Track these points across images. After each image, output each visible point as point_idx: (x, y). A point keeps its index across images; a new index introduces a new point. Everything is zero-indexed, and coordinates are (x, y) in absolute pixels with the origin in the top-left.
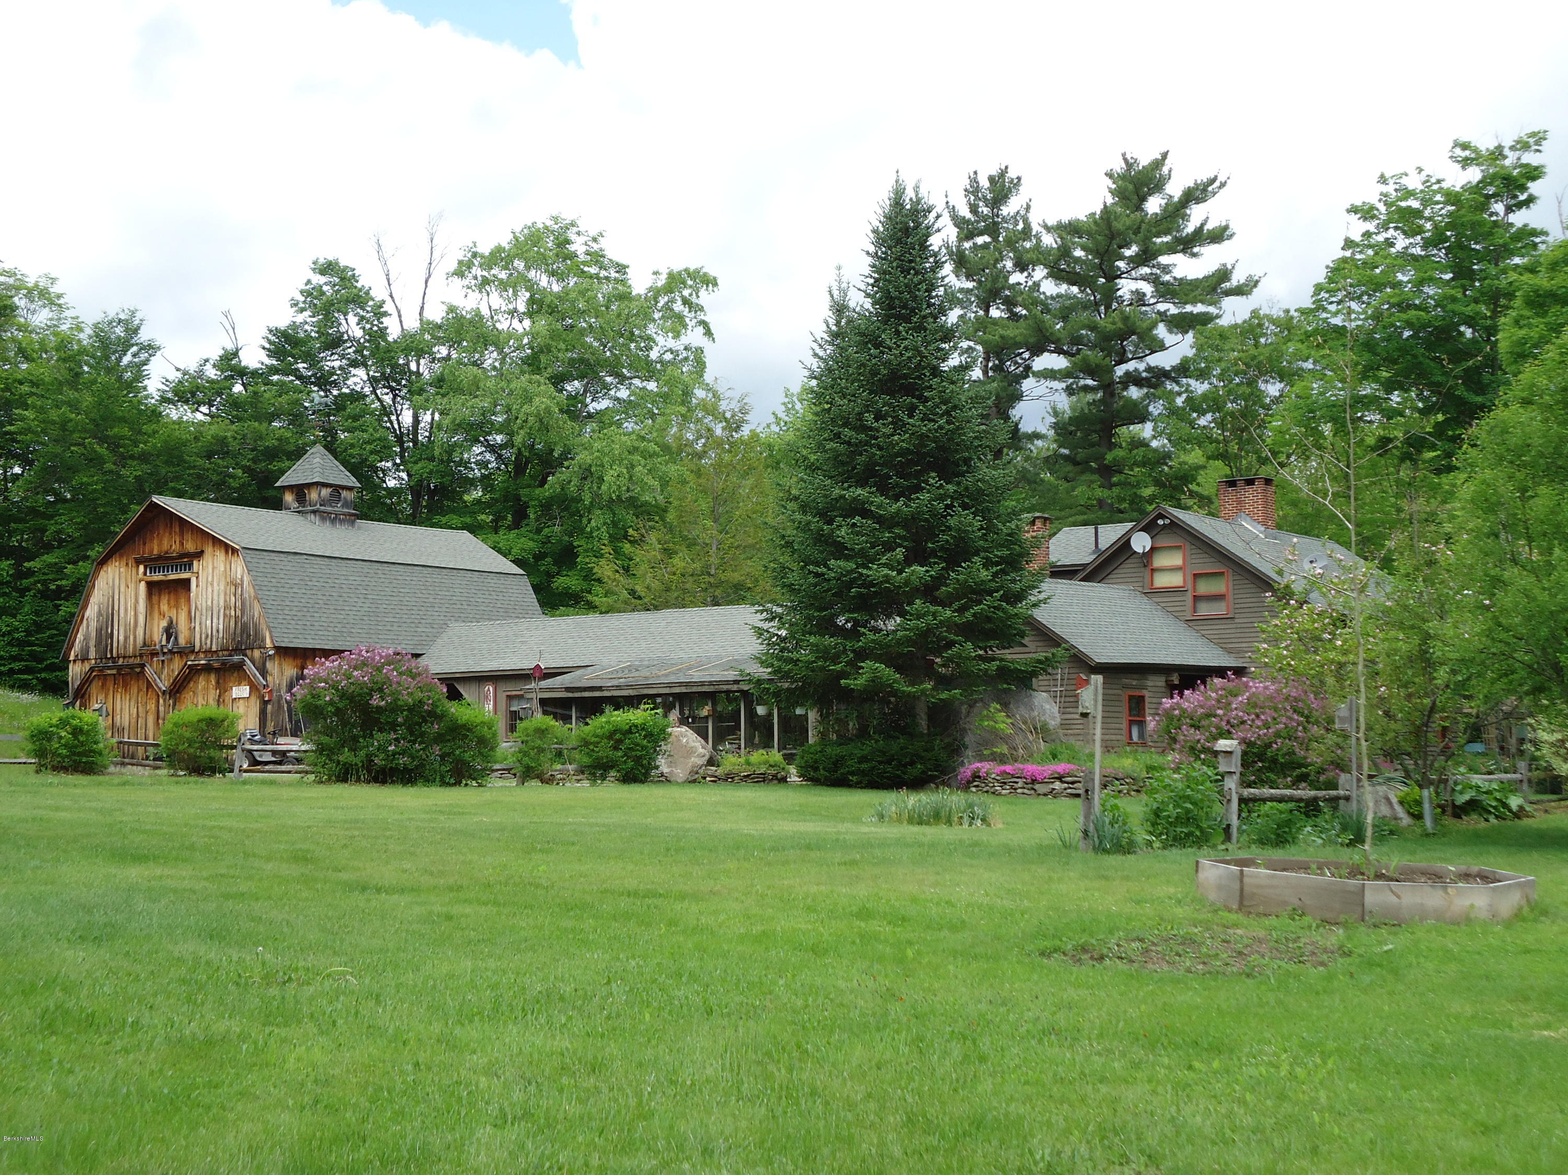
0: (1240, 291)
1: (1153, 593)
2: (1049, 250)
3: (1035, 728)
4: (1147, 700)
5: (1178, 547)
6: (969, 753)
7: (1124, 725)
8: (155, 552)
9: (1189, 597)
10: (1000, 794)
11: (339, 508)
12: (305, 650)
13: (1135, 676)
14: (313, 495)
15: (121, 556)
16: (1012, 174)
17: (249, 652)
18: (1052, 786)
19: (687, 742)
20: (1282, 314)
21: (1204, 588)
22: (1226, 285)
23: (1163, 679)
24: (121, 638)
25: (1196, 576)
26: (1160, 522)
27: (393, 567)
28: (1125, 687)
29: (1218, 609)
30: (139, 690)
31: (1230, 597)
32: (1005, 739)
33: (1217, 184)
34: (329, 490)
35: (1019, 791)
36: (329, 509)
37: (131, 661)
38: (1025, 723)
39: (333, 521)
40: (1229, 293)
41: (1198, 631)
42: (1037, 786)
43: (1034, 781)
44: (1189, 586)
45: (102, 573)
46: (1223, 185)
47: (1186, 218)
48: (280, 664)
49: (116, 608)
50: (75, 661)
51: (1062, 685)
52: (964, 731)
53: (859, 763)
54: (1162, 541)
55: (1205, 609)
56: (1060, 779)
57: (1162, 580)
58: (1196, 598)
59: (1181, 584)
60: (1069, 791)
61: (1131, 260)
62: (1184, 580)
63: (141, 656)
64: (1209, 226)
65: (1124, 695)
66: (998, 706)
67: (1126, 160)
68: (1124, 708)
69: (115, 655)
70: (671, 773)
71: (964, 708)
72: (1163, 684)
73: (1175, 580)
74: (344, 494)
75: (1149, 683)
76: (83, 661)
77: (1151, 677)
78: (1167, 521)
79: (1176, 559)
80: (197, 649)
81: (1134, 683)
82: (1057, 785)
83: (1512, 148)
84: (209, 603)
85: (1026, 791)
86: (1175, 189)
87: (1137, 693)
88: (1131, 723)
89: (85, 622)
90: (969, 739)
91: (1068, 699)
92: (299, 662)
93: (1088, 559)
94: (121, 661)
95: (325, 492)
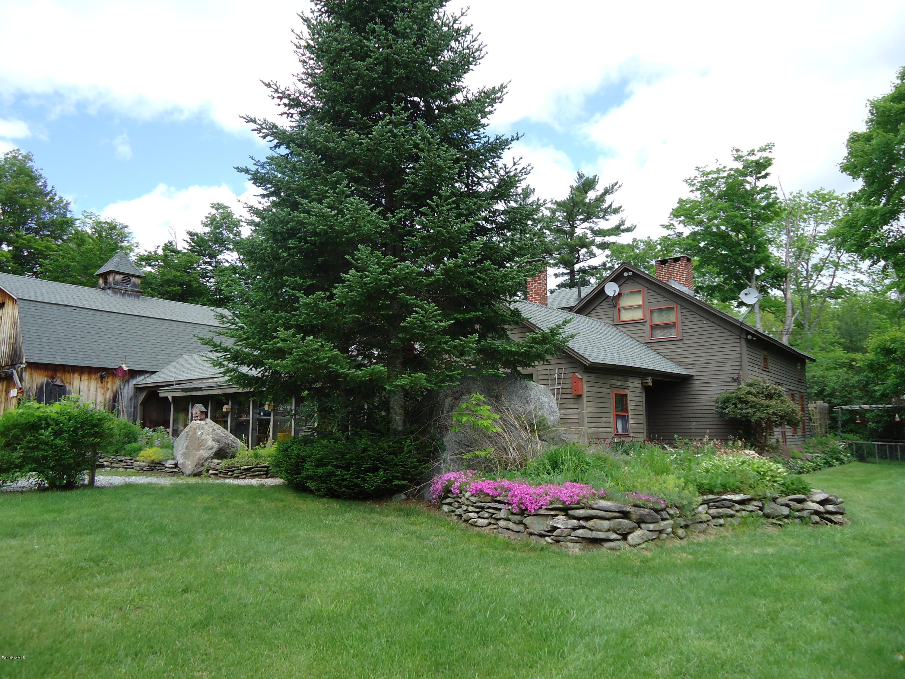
0: (628, 230)
1: (620, 324)
2: (547, 217)
3: (531, 425)
4: (629, 398)
5: (639, 292)
6: (447, 456)
7: (612, 420)
9: (647, 327)
10: (474, 525)
11: (129, 287)
12: (56, 365)
13: (620, 378)
14: (111, 279)
16: (531, 187)
17: (16, 366)
18: (551, 523)
19: (202, 435)
20: (647, 239)
21: (658, 319)
22: (622, 227)
23: (640, 382)
25: (651, 312)
26: (626, 274)
27: (148, 320)
28: (612, 386)
29: (672, 334)
31: (679, 324)
32: (493, 439)
33: (617, 186)
34: (122, 276)
35: (502, 523)
36: (120, 287)
38: (518, 418)
39: (123, 295)
40: (623, 231)
41: (654, 350)
42: (528, 520)
43: (523, 512)
44: (647, 319)
46: (620, 186)
47: (604, 201)
48: (31, 374)
51: (559, 384)
52: (444, 429)
53: (317, 466)
54: (627, 288)
55: (659, 335)
56: (565, 510)
57: (626, 316)
58: (653, 327)
59: (641, 317)
60: (580, 532)
61: (581, 220)
62: (644, 314)
64: (614, 206)
65: (612, 393)
66: (482, 398)
67: (579, 174)
68: (612, 405)
70: (183, 464)
71: (448, 401)
72: (640, 386)
73: (638, 315)
74: (133, 280)
75: (630, 384)
77: (631, 380)
78: (631, 273)
79: (637, 300)
81: (619, 383)
82: (561, 521)
83: (758, 151)
84: (4, 336)
85: (511, 525)
86: (600, 189)
87: (621, 392)
88: (618, 416)
90: (449, 439)
91: (564, 396)
92: (50, 373)
93: (574, 304)
95: (119, 277)
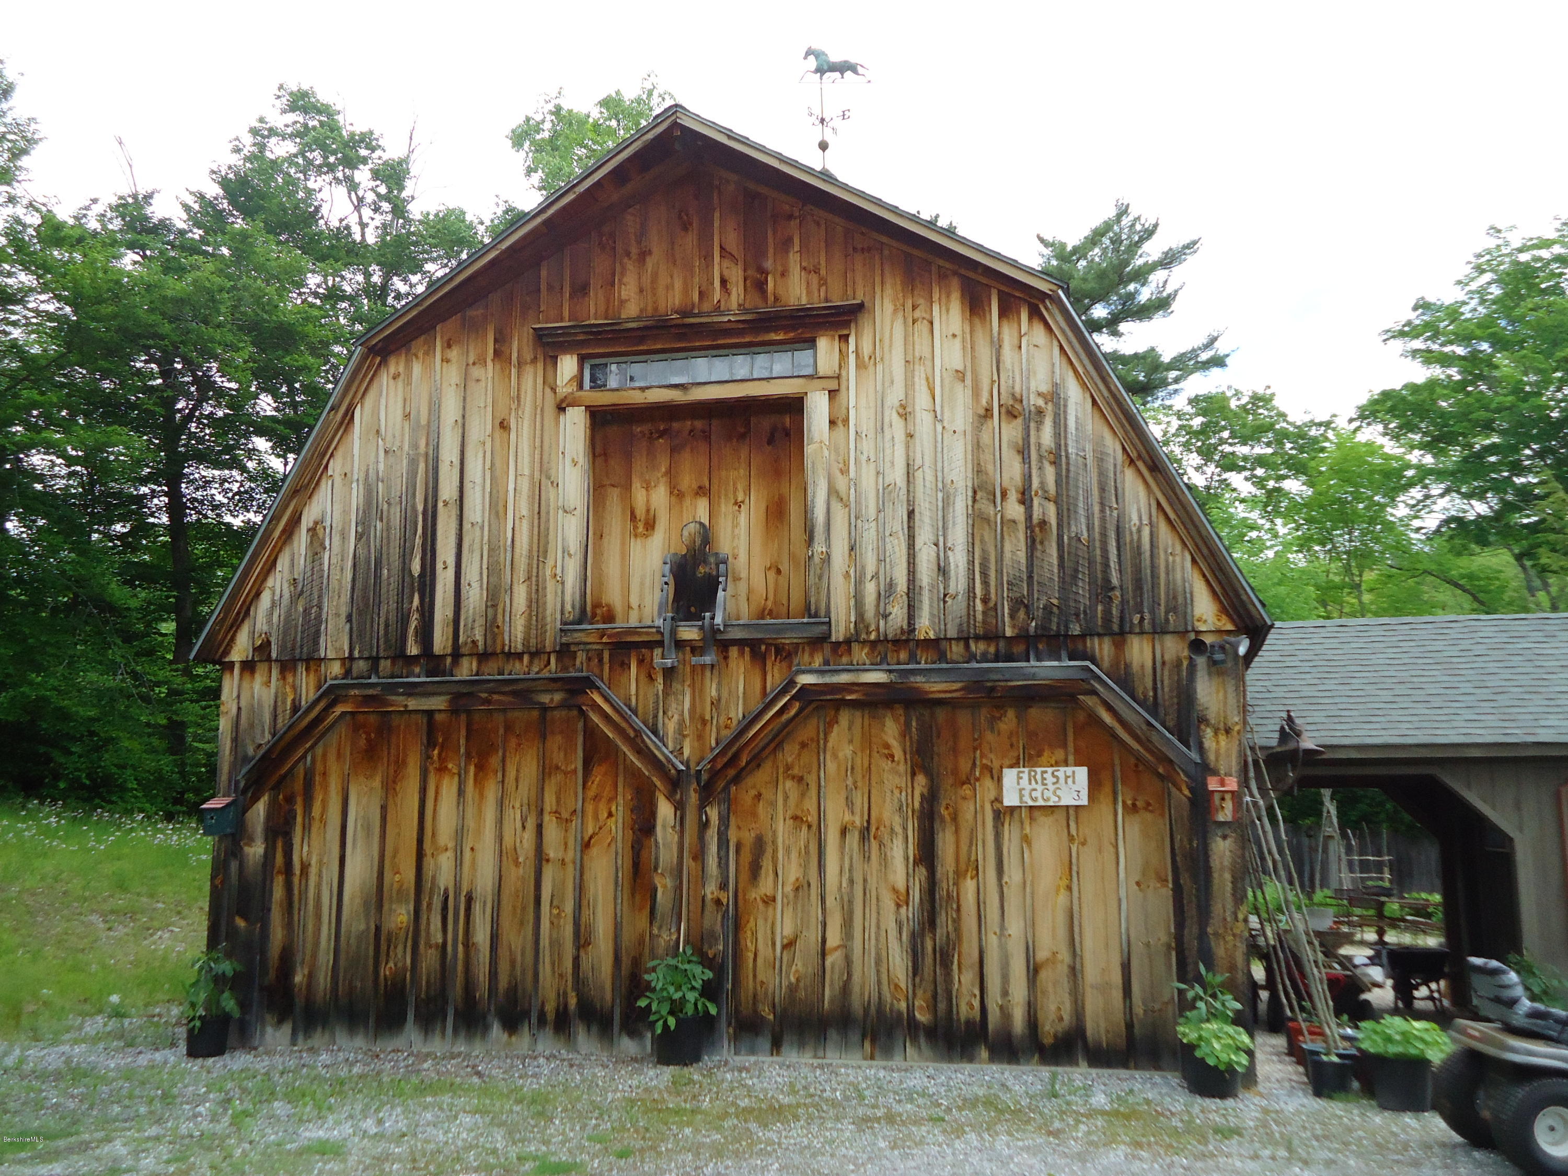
8: (631, 310)
15: (473, 328)
17: (1104, 649)
24: (474, 596)
30: (546, 771)
37: (518, 669)
45: (384, 378)
49: (448, 491)
50: (248, 667)
63: (565, 652)
69: (441, 641)
76: (287, 666)
80: (839, 633)
84: (897, 475)
89: (302, 539)
94: (466, 670)
